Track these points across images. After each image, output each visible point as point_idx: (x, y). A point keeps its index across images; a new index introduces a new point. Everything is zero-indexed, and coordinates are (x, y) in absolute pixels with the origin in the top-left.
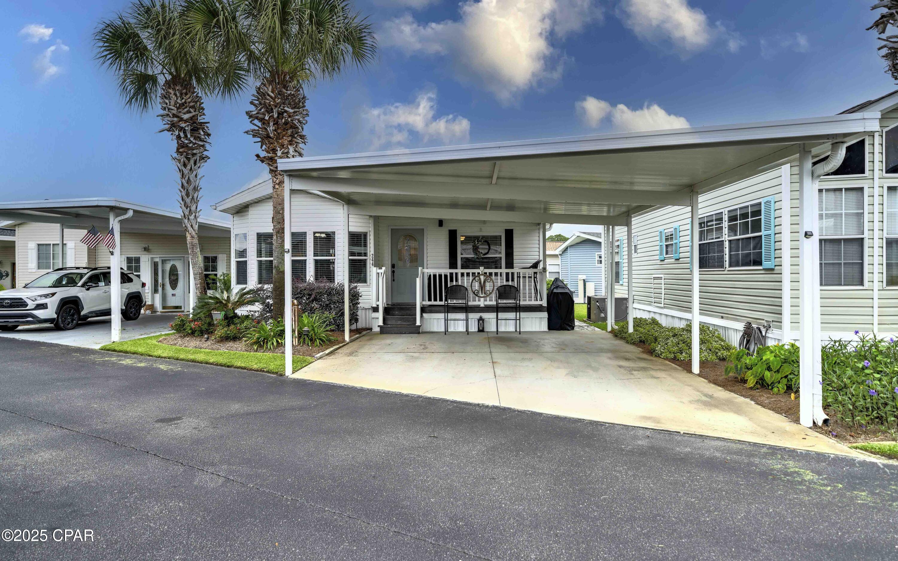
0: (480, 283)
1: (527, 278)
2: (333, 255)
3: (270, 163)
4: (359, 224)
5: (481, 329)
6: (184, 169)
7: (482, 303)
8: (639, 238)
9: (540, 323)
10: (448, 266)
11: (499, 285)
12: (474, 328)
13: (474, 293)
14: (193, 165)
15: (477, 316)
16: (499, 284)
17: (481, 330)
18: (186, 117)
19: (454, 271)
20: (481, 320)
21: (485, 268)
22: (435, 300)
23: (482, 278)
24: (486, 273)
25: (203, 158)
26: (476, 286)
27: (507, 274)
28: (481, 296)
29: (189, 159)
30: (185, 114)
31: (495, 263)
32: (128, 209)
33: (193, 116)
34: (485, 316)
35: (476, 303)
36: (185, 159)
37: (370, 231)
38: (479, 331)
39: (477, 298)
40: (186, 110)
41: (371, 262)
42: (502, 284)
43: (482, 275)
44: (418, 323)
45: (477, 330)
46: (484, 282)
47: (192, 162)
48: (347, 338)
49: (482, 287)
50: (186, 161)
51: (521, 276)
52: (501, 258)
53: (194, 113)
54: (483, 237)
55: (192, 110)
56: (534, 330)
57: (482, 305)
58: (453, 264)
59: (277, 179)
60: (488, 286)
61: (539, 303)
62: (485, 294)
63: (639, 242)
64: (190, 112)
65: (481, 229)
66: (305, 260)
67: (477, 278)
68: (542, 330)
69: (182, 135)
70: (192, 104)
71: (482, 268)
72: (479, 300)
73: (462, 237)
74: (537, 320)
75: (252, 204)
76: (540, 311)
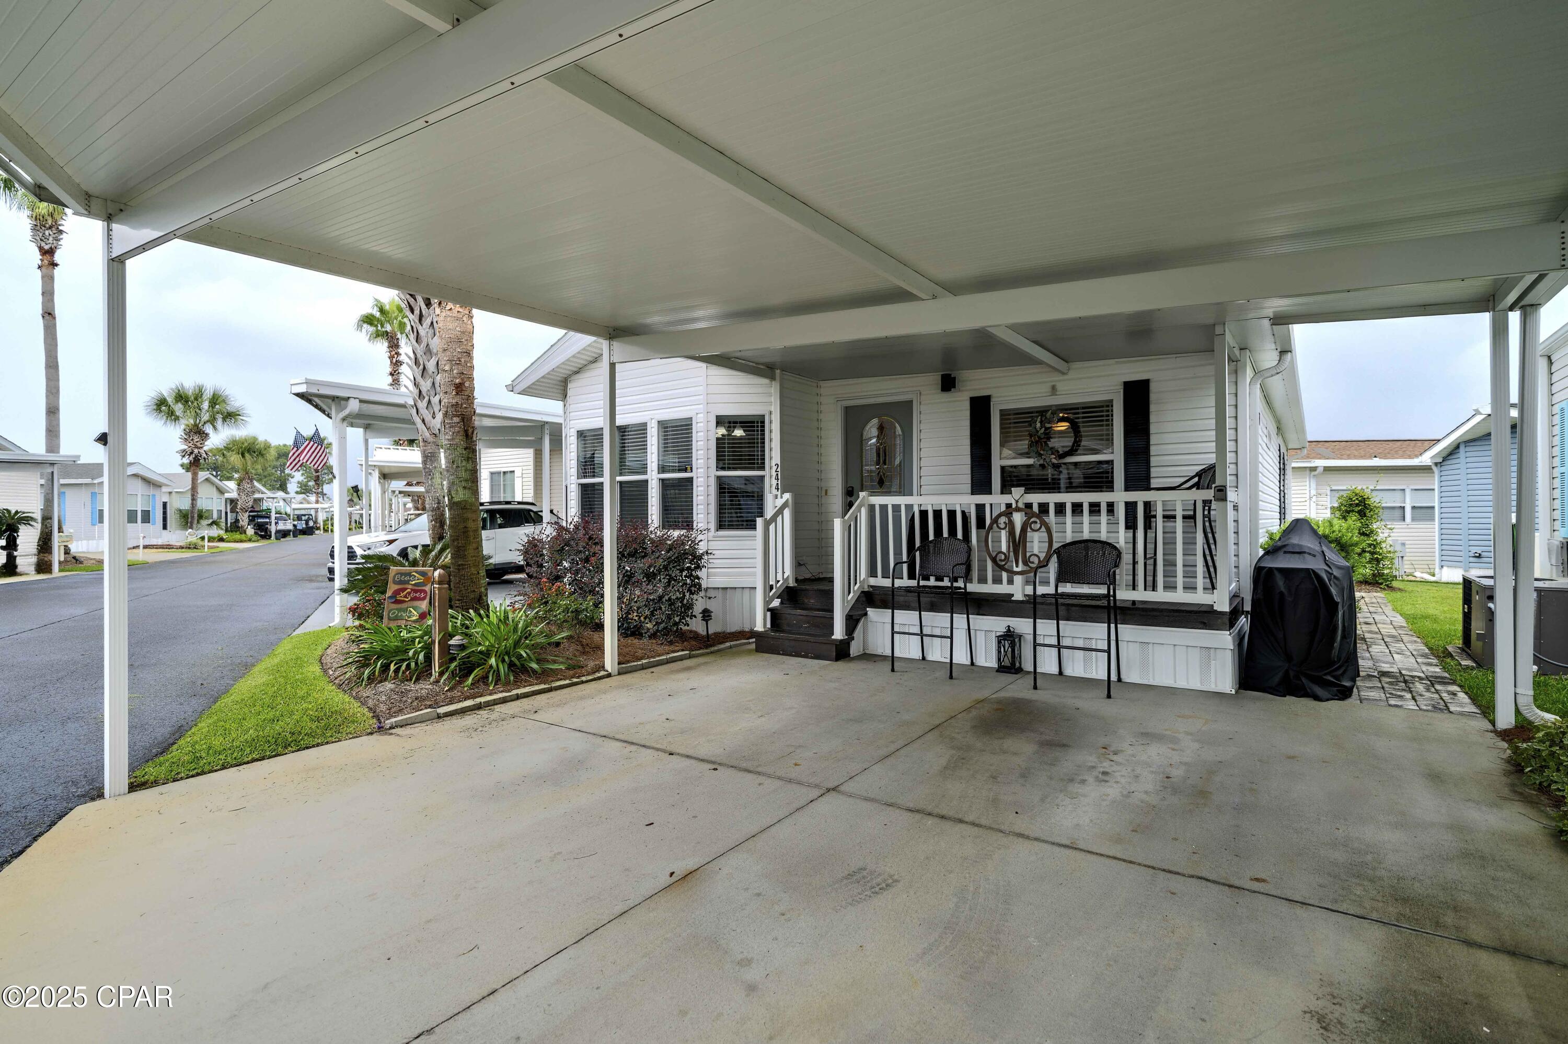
0: (1012, 533)
1: (1179, 520)
2: (690, 467)
5: (1007, 663)
7: (1018, 589)
9: (1205, 666)
10: (968, 488)
11: (1069, 539)
12: (987, 658)
13: (994, 560)
15: (997, 624)
16: (1069, 537)
17: (1009, 667)
20: (1009, 638)
21: (1027, 491)
23: (1018, 519)
24: (1029, 506)
26: (1002, 541)
27: (1131, 507)
28: (1015, 569)
31: (1102, 478)
32: (349, 398)
34: (1022, 625)
35: (1003, 589)
37: (771, 413)
38: (1002, 669)
39: (1004, 575)
41: (774, 482)
42: (1078, 537)
43: (1018, 509)
44: (839, 633)
45: (993, 664)
46: (1025, 531)
48: (610, 660)
49: (1018, 544)
51: (1159, 513)
52: (1111, 462)
54: (1062, 409)
56: (1182, 683)
57: (1018, 597)
58: (981, 484)
60: (1036, 544)
61: (1200, 597)
62: (1026, 563)
65: (1054, 388)
66: (647, 481)
67: (1001, 520)
68: (1212, 687)
72: (1011, 582)
73: (1004, 414)
74: (1195, 655)
75: (570, 376)
76: (1206, 625)
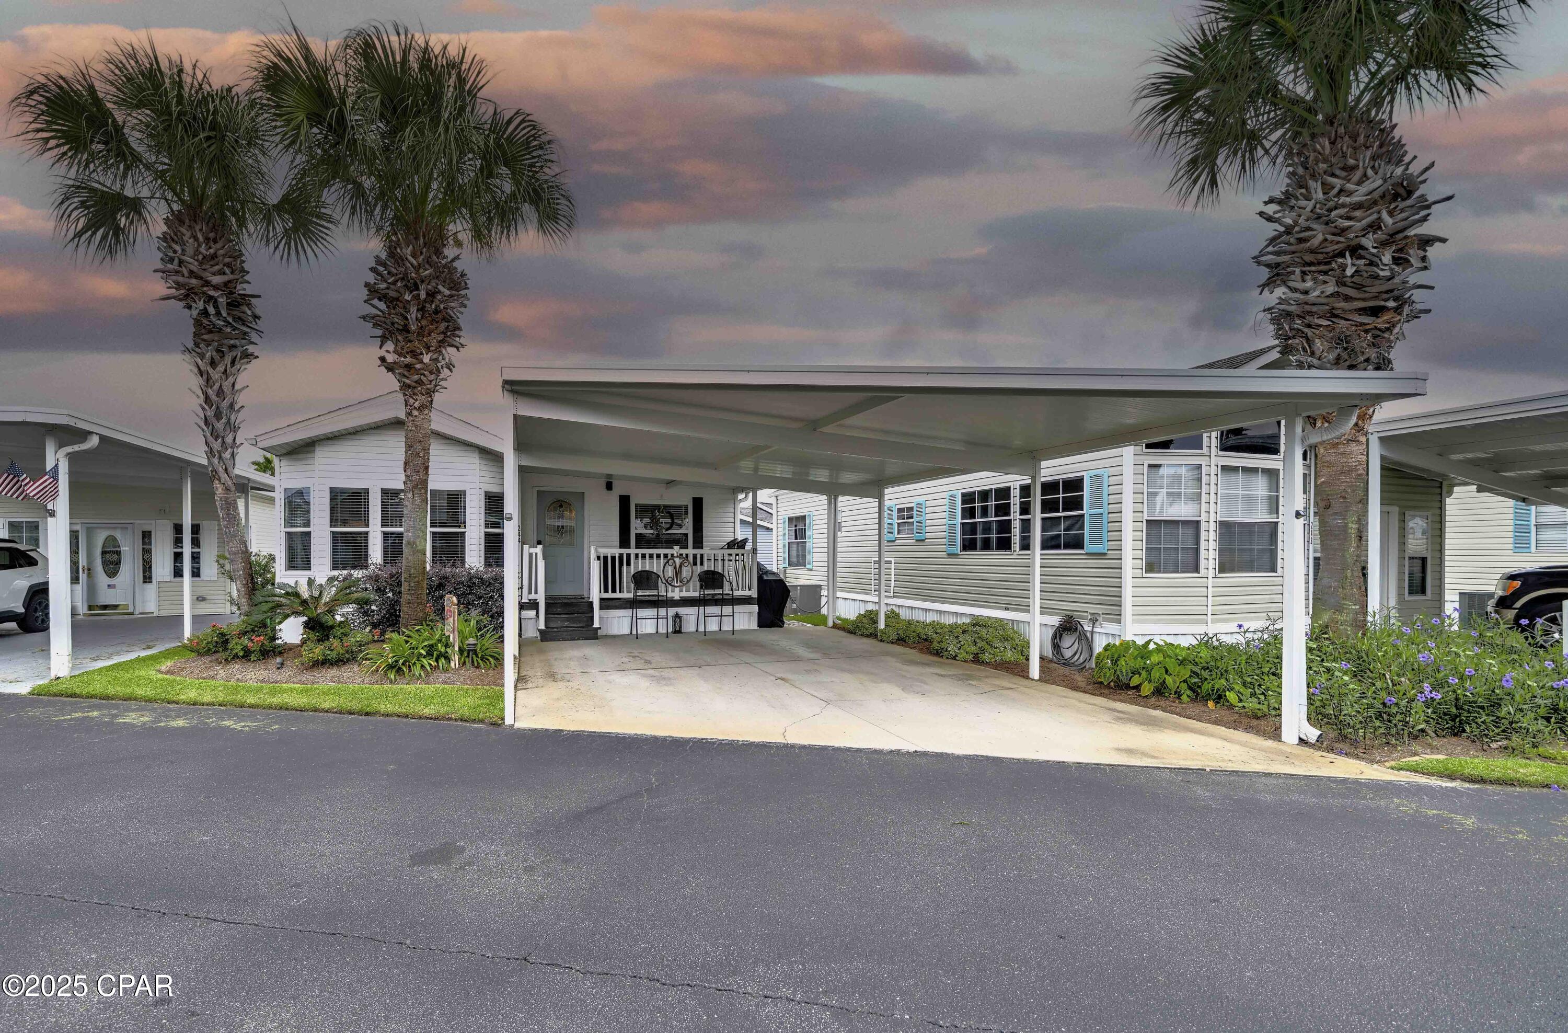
0: (675, 568)
2: (462, 525)
3: (406, 373)
4: (492, 481)
5: (678, 629)
6: (211, 370)
7: (676, 594)
8: (844, 514)
9: (751, 619)
10: (617, 545)
11: (700, 570)
12: (667, 628)
13: (667, 581)
14: (229, 366)
15: (672, 611)
17: (677, 631)
18: (217, 280)
19: (625, 551)
20: (677, 617)
22: (614, 591)
23: (677, 561)
24: (681, 555)
25: (248, 356)
26: (670, 572)
27: (695, 556)
28: (676, 584)
29: (222, 354)
30: (214, 274)
31: (681, 542)
32: (91, 433)
33: (230, 282)
34: (682, 611)
35: (670, 594)
36: (214, 353)
38: (674, 631)
39: (670, 587)
40: (217, 268)
42: (703, 570)
43: (677, 557)
44: (598, 624)
45: (670, 630)
46: (680, 566)
47: (228, 359)
49: (678, 573)
50: (217, 357)
52: (686, 535)
53: (231, 277)
54: (665, 506)
55: (227, 271)
56: (743, 628)
57: (677, 597)
58: (627, 543)
59: (416, 400)
60: (686, 572)
61: (747, 593)
62: (681, 582)
63: (844, 519)
64: (224, 273)
65: (663, 494)
67: (671, 561)
68: (752, 627)
69: (211, 310)
70: (227, 260)
71: (676, 548)
72: (673, 591)
73: (637, 506)
74: (746, 616)
75: (321, 440)
76: (749, 604)
